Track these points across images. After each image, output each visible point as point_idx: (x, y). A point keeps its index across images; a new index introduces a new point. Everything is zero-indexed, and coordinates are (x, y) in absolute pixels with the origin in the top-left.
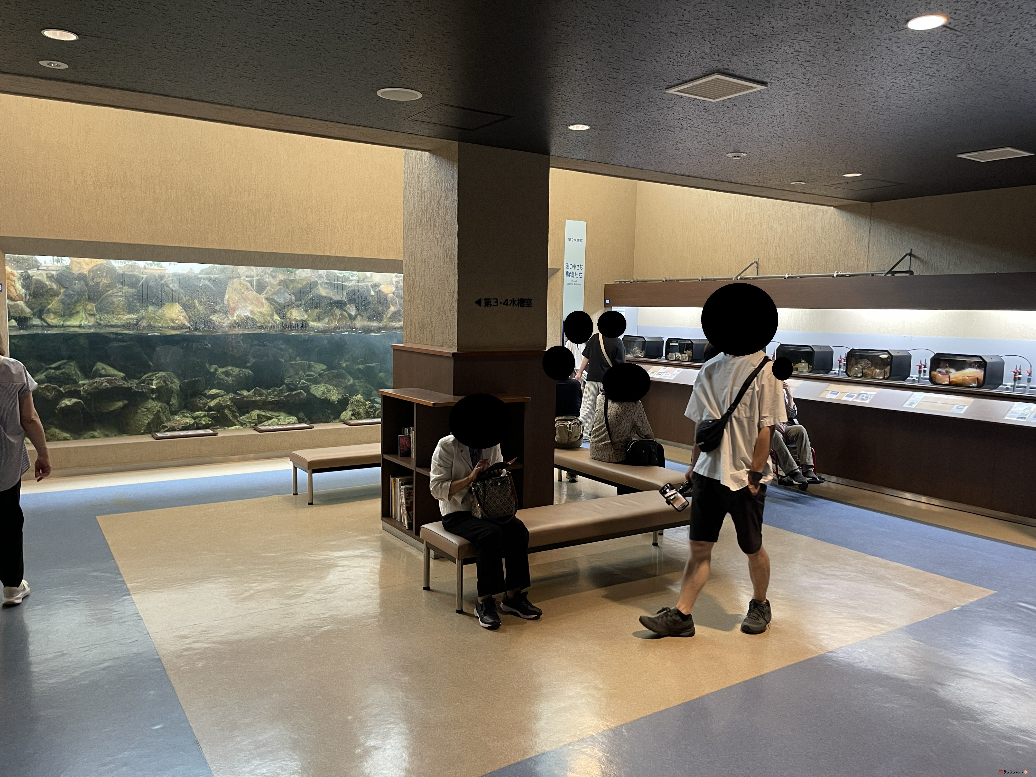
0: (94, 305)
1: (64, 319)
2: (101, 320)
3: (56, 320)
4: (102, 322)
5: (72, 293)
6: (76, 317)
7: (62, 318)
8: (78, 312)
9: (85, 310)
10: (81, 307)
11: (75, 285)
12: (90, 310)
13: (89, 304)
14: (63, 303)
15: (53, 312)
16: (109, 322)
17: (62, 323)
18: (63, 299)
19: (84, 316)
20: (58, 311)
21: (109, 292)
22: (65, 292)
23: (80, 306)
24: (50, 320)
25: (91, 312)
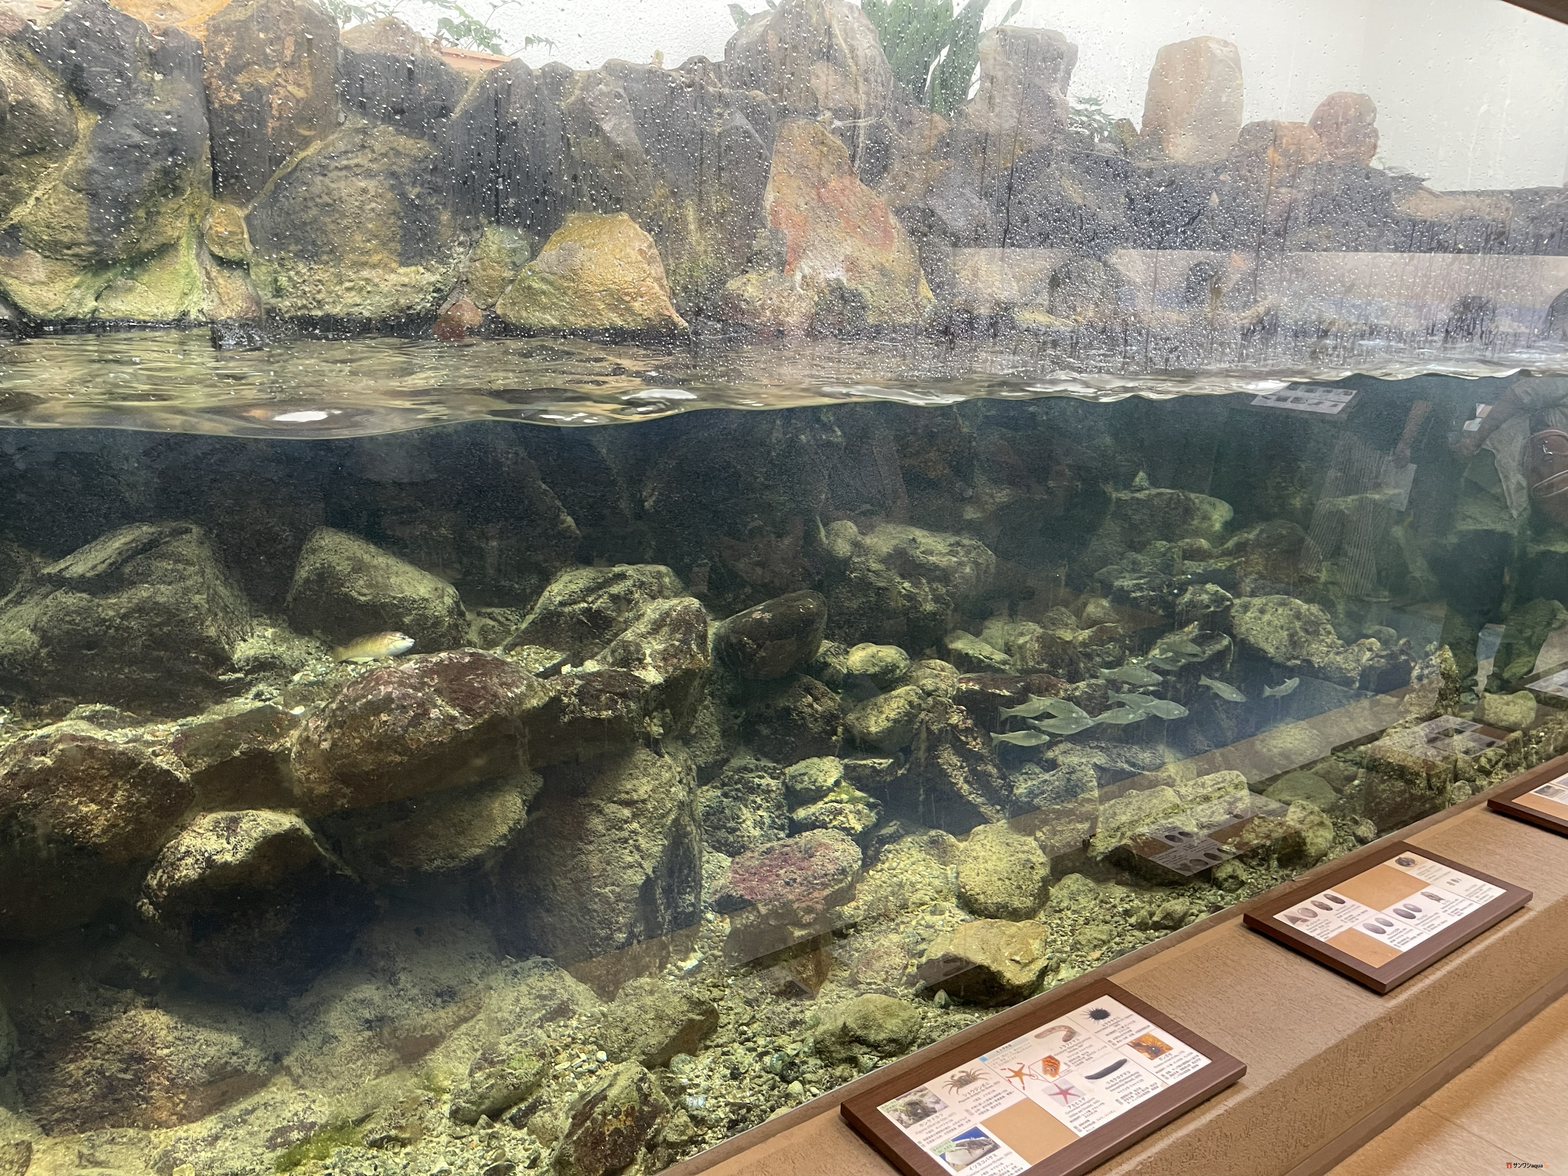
0: (241, 213)
1: (100, 282)
2: (278, 292)
3: (59, 286)
4: (285, 304)
5: (137, 137)
6: (155, 273)
7: (89, 278)
8: (165, 249)
9: (201, 236)
10: (182, 224)
11: (149, 93)
12: (223, 242)
13: (220, 208)
14: (93, 196)
15: (38, 245)
16: (320, 304)
17: (91, 304)
18: (92, 172)
19: (198, 273)
20: (66, 238)
21: (310, 151)
22: (99, 129)
23: (177, 213)
24: (26, 289)
25: (232, 253)
